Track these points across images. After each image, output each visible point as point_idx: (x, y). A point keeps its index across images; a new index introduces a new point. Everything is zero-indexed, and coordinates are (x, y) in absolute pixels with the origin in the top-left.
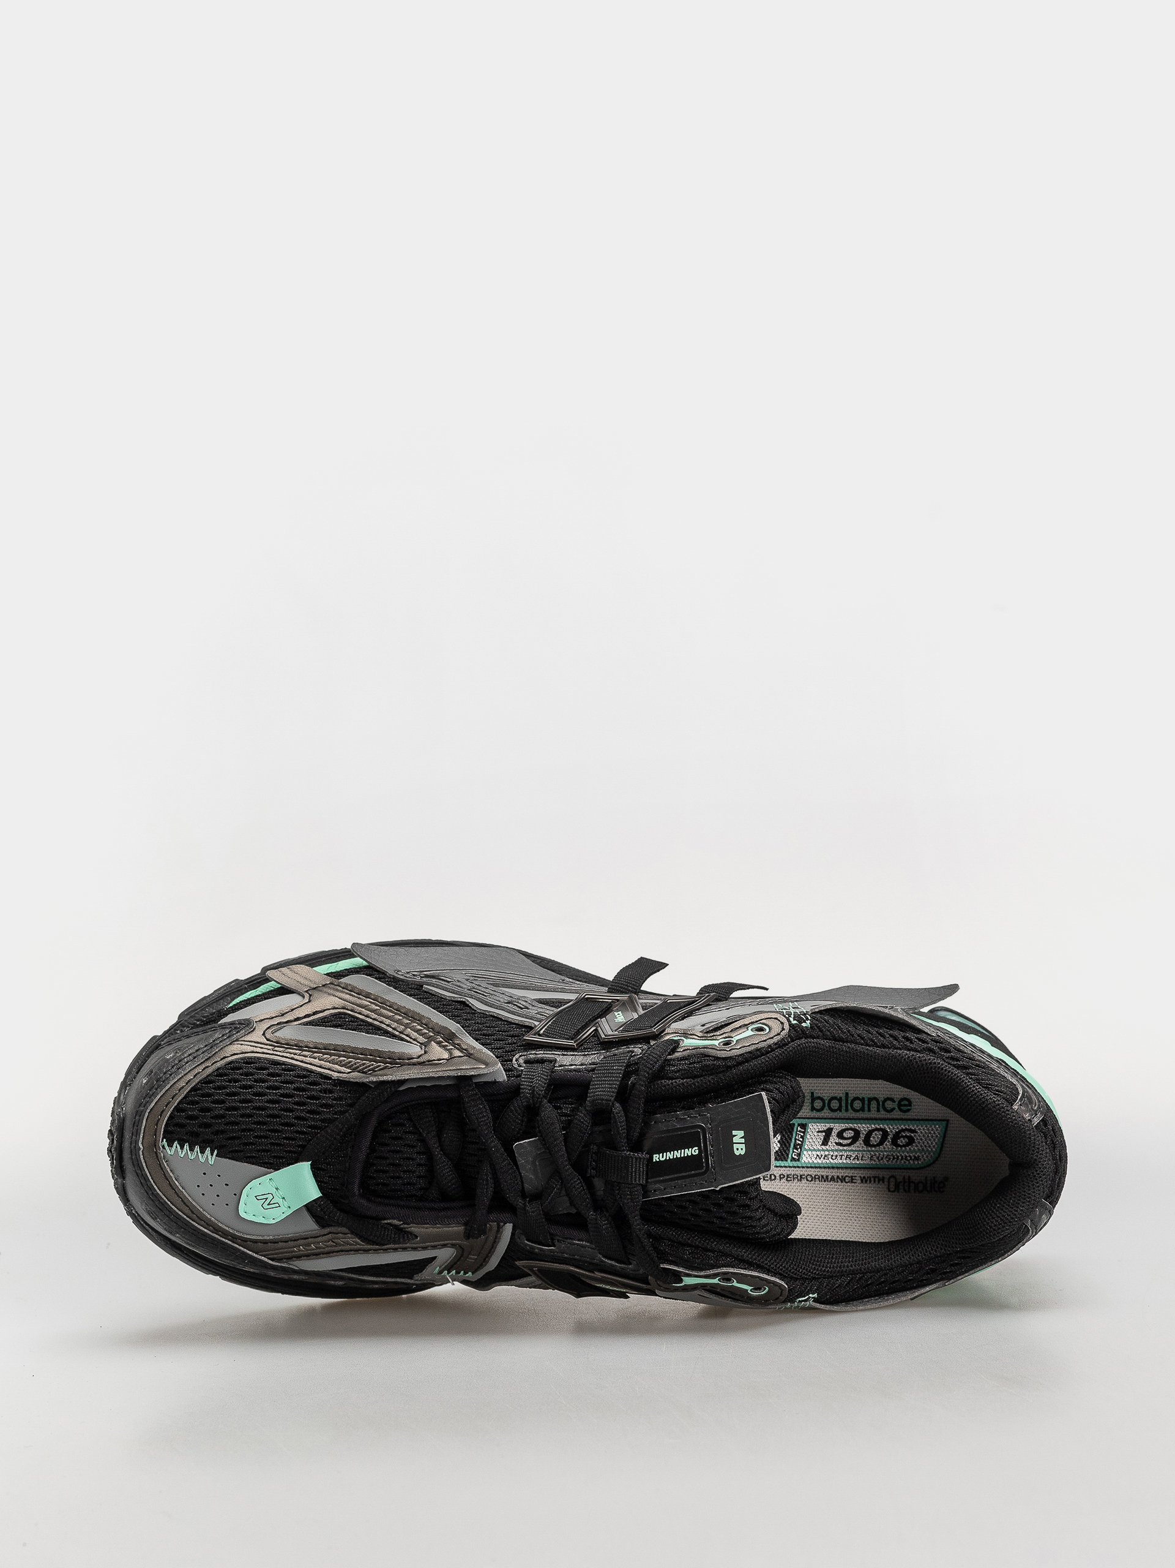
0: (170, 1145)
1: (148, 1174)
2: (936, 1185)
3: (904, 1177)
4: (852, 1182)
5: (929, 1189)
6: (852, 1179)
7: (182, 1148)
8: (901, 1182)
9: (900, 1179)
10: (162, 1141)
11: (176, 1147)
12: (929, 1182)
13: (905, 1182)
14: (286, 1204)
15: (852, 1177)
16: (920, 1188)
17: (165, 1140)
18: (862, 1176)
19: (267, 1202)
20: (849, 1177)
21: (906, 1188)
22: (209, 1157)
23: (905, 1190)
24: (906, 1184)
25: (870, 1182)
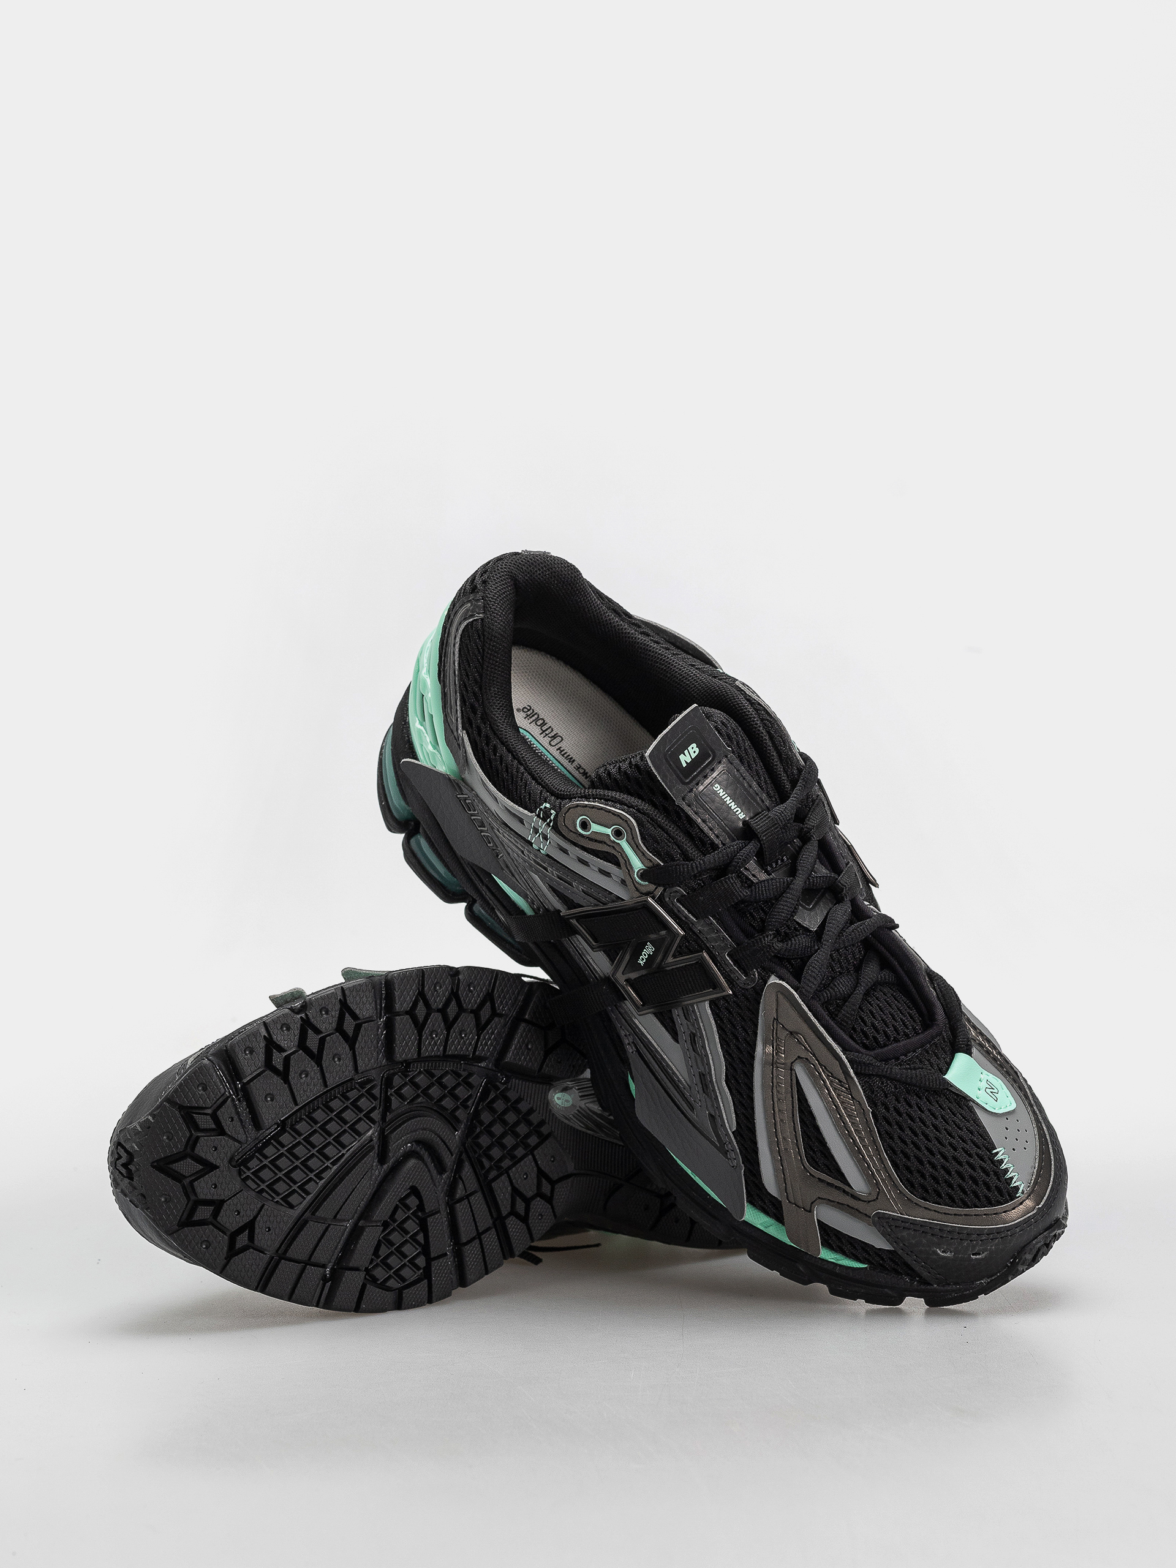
0: (1017, 1188)
1: (1049, 1190)
2: (529, 713)
3: (544, 737)
4: (581, 766)
5: (536, 716)
6: (579, 768)
7: (1012, 1178)
8: (549, 737)
9: (548, 739)
10: (1019, 1196)
11: (1015, 1182)
12: (532, 720)
13: (547, 735)
14: (982, 1076)
15: (577, 770)
16: (541, 722)
17: (1017, 1195)
18: (570, 764)
19: (992, 1092)
20: (579, 771)
21: (549, 730)
22: (1001, 1153)
23: (552, 730)
24: (547, 732)
25: (569, 755)
